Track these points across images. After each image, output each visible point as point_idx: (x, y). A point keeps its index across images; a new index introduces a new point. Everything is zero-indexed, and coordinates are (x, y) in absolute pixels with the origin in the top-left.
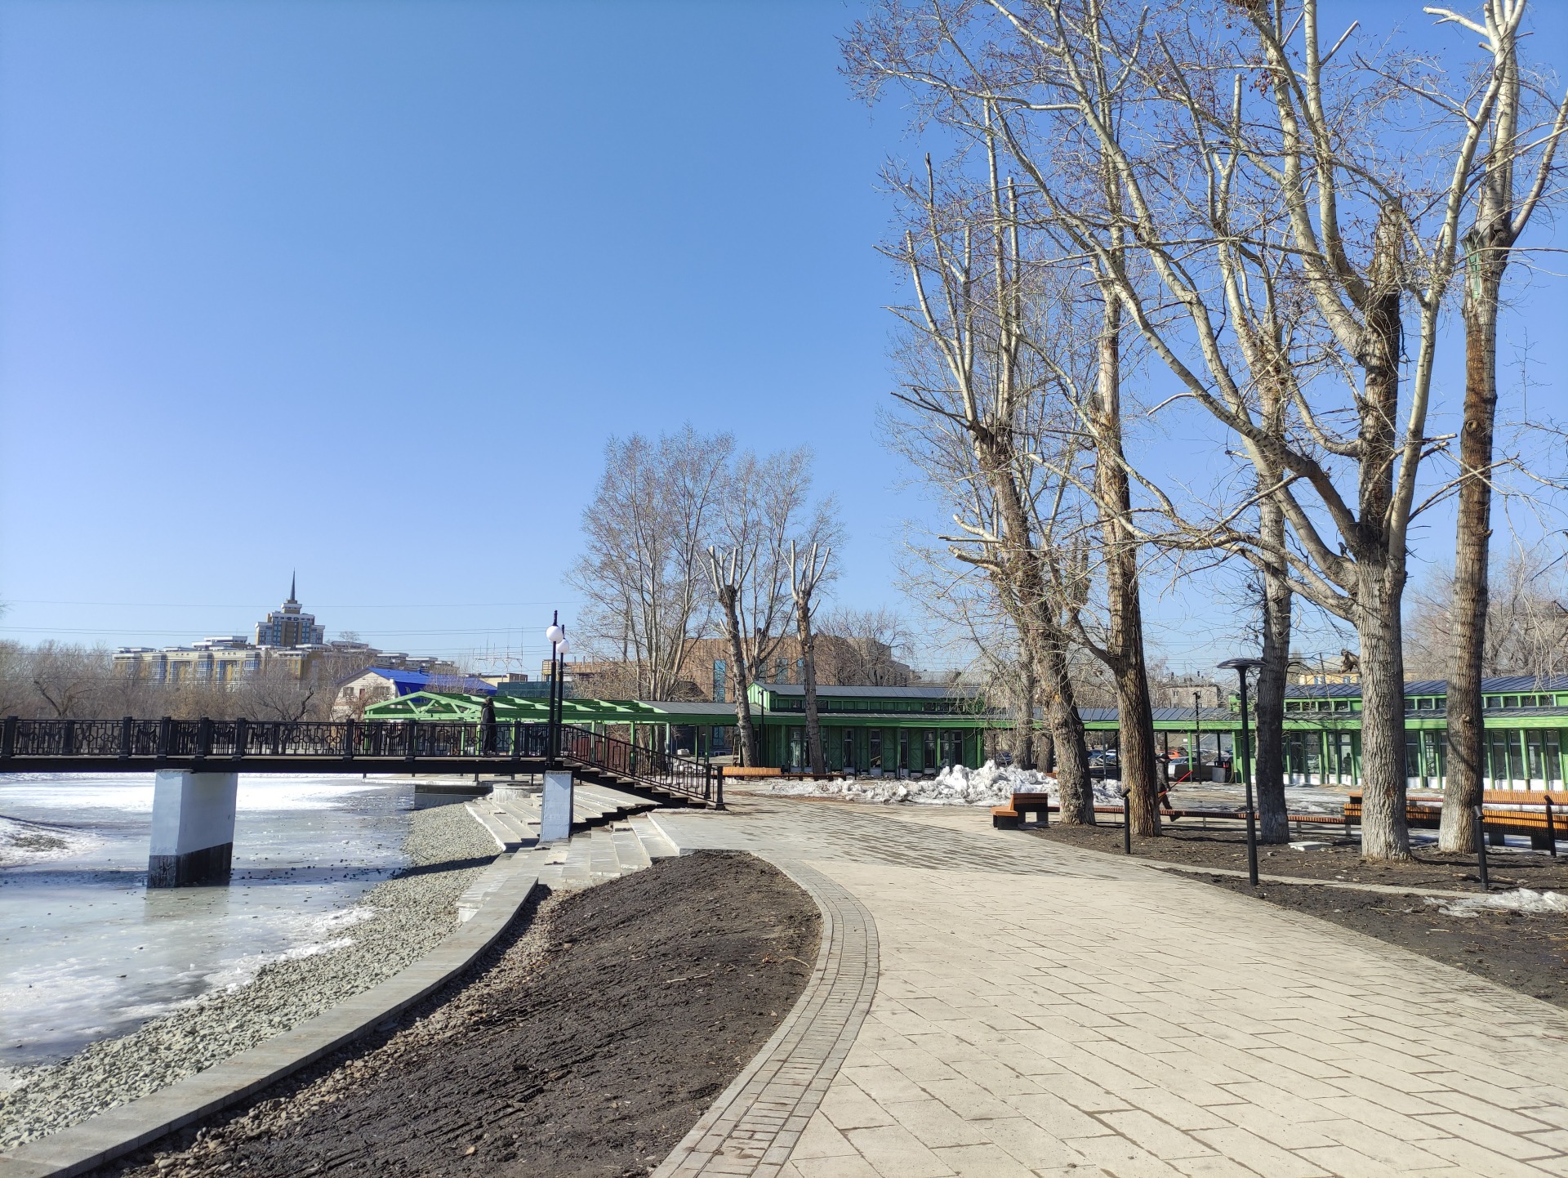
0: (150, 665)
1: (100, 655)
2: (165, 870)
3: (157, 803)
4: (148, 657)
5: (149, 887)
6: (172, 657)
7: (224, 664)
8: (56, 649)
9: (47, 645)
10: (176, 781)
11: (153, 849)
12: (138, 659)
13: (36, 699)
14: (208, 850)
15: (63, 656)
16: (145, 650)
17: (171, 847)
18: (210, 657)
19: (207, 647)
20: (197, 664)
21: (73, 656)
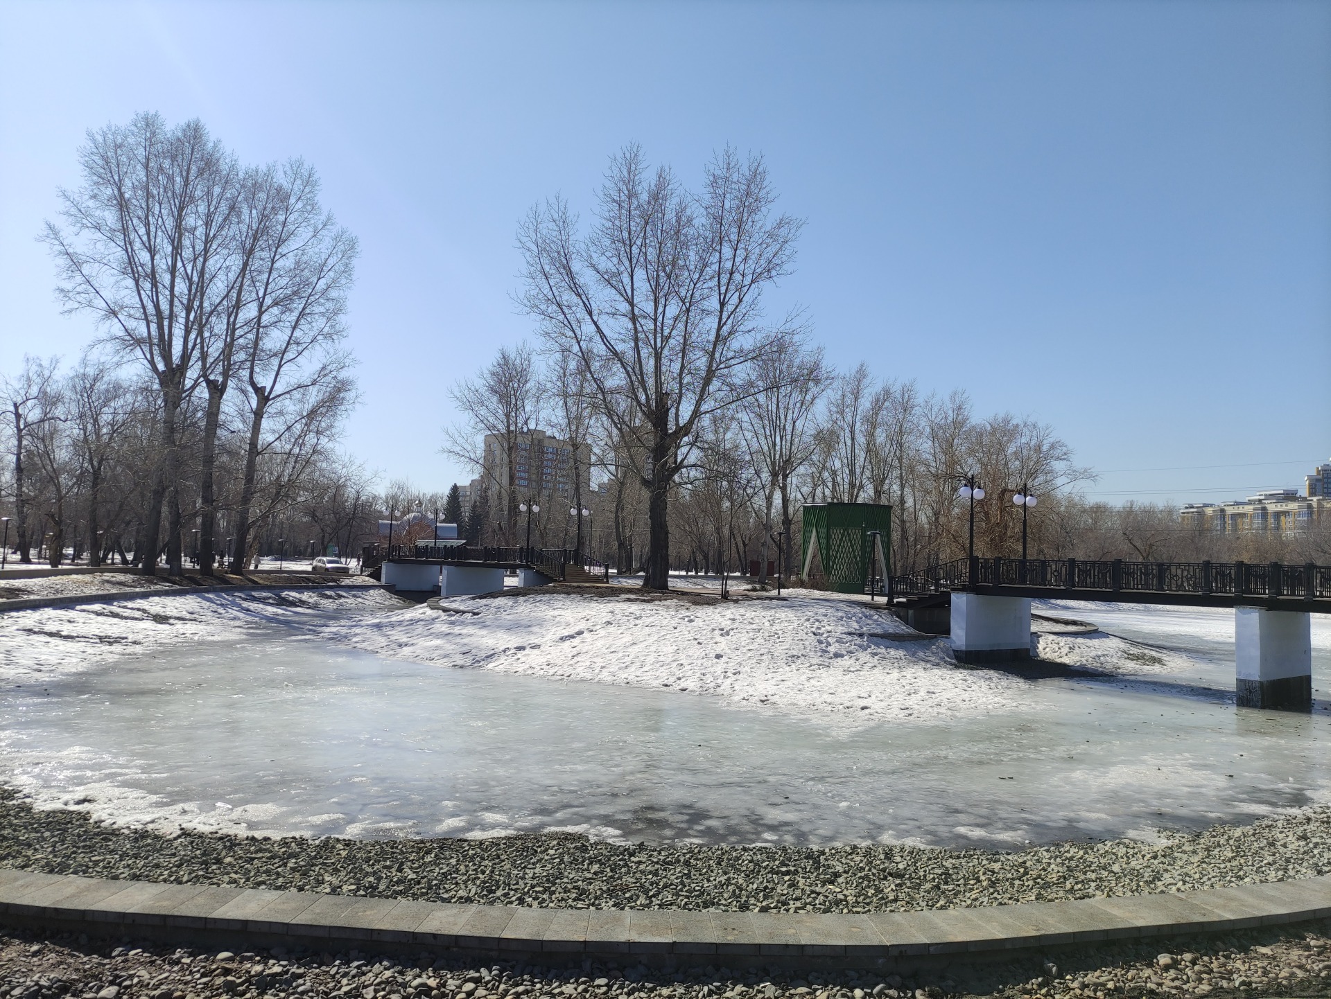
0: (1212, 517)
1: (1170, 511)
2: (1250, 692)
3: (1238, 634)
4: (1209, 511)
5: (1238, 705)
6: (1230, 510)
7: (1277, 515)
8: (1136, 508)
9: (1129, 505)
10: (1254, 616)
11: (1239, 673)
12: (1201, 513)
13: (1126, 547)
14: (1288, 680)
15: (1142, 513)
16: (1206, 505)
17: (1255, 673)
18: (1264, 509)
19: (1260, 501)
20: (1252, 516)
21: (1149, 513)
